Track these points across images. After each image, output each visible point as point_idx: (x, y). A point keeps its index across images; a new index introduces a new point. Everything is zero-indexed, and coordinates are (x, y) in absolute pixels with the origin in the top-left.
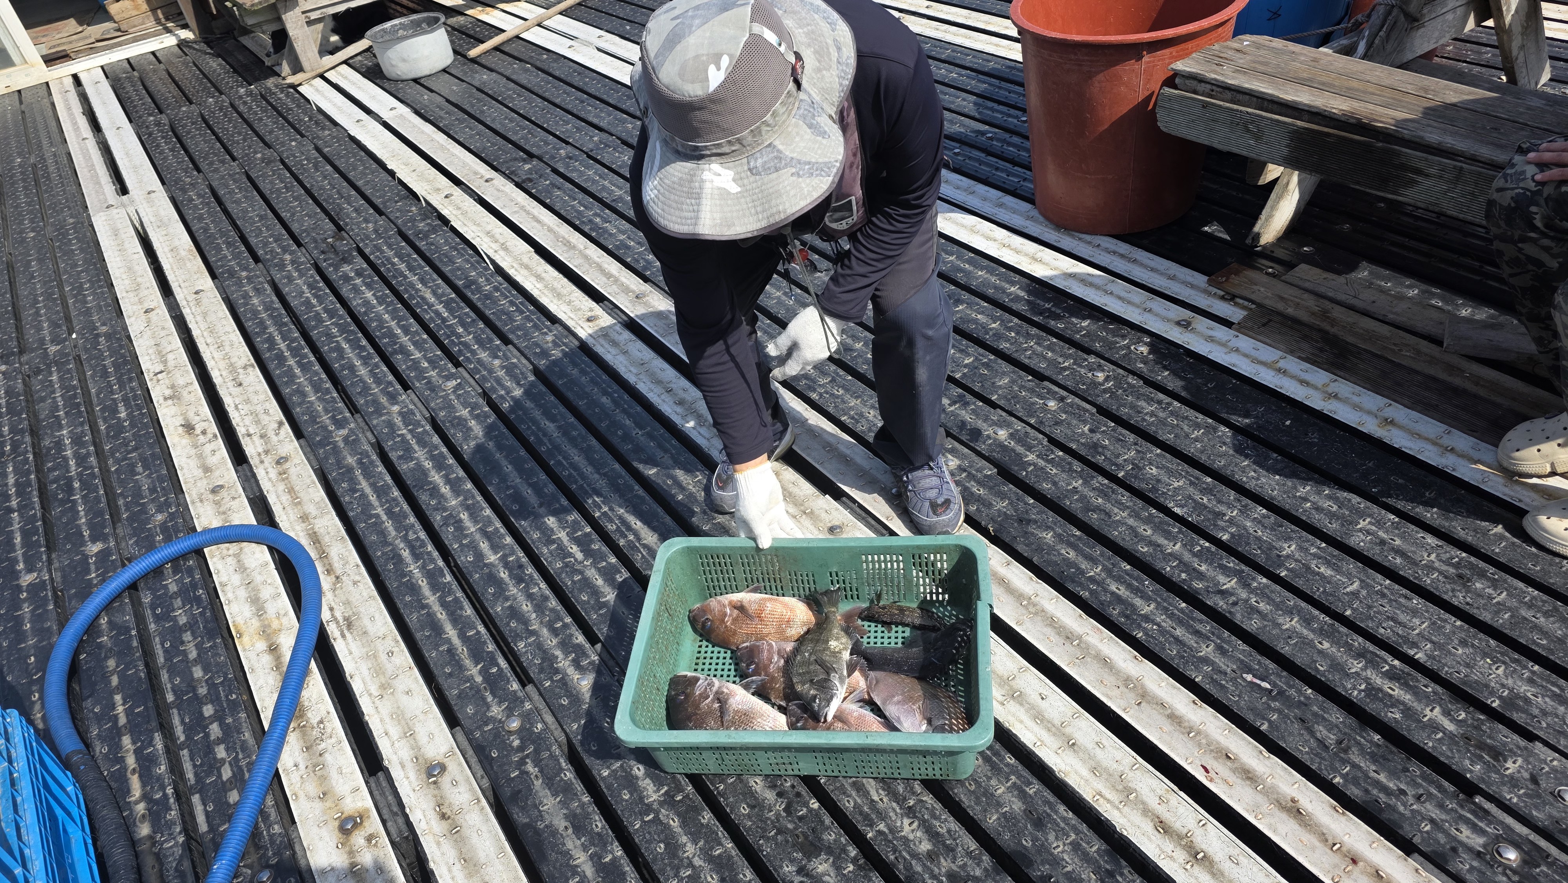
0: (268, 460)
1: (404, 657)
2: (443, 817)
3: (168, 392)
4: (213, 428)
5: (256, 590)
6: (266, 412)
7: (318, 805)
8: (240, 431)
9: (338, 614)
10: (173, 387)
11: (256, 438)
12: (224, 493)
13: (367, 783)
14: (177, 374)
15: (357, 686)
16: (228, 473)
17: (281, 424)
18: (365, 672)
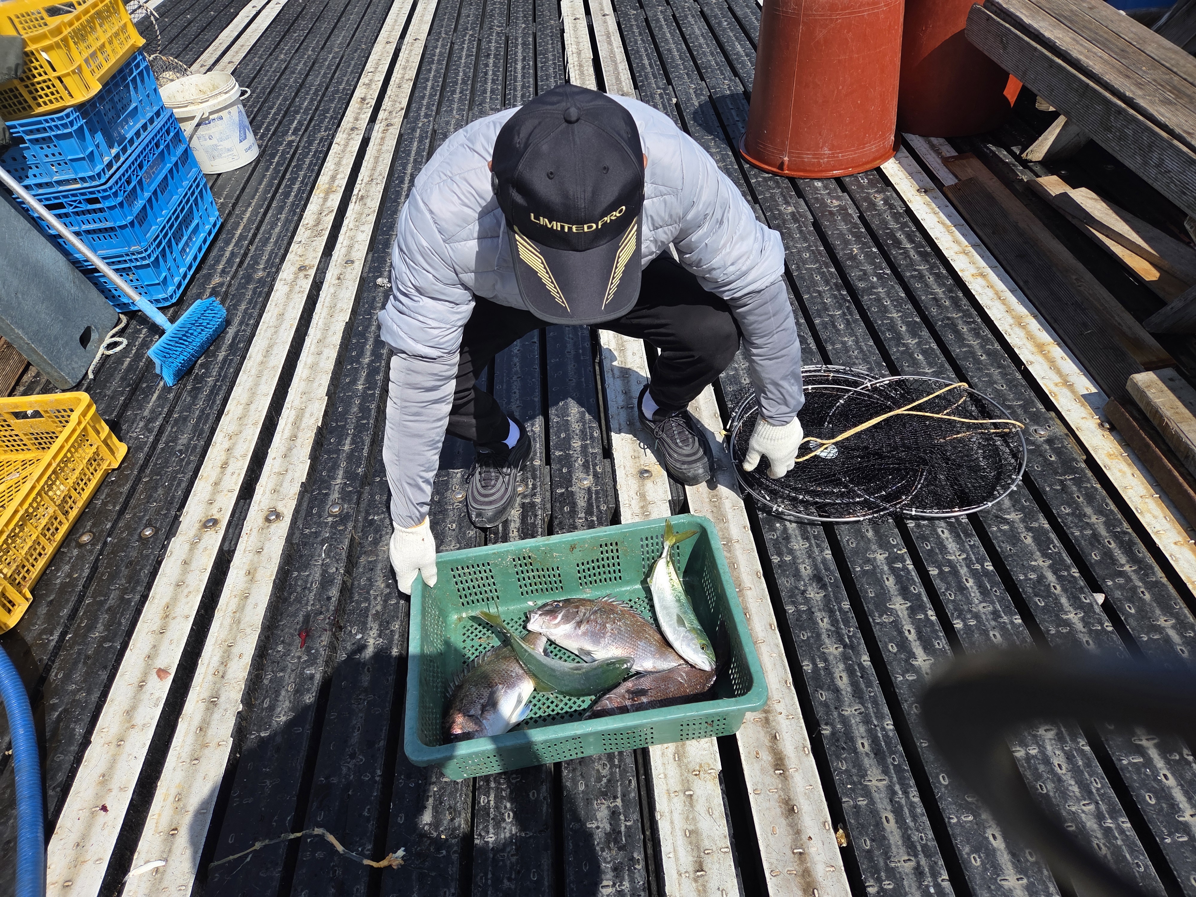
0: (384, 123)
1: (373, 218)
2: (339, 279)
3: (367, 82)
4: (373, 103)
5: (337, 174)
6: (400, 103)
7: (298, 258)
8: (383, 107)
9: (360, 193)
10: (371, 80)
11: (386, 113)
12: (356, 132)
13: (321, 257)
14: (378, 74)
15: (346, 222)
16: (363, 124)
17: (402, 109)
18: (353, 218)
